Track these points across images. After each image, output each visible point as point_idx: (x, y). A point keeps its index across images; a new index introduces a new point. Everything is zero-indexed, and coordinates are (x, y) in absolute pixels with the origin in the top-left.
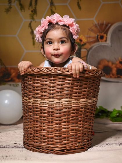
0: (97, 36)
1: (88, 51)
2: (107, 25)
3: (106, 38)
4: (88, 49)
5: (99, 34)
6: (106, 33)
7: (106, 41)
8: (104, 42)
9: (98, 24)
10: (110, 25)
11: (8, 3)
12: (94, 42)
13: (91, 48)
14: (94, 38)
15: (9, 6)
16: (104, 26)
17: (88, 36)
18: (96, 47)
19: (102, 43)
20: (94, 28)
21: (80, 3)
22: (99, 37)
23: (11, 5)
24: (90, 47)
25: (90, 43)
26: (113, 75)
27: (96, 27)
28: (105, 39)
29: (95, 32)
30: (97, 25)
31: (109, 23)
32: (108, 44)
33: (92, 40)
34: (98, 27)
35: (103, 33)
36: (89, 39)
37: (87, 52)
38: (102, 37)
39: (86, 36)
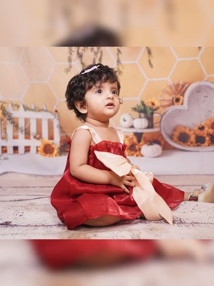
0: (172, 98)
1: (162, 116)
2: (183, 86)
3: (183, 101)
4: (162, 114)
5: (174, 96)
6: (183, 94)
7: (182, 104)
8: (180, 106)
9: (174, 84)
10: (187, 85)
11: (68, 61)
12: (169, 106)
13: (165, 113)
14: (169, 100)
15: (69, 65)
16: (180, 86)
17: (162, 99)
18: (171, 112)
19: (177, 107)
20: (168, 89)
21: (152, 61)
22: (174, 99)
23: (71, 64)
24: (164, 111)
25: (164, 107)
26: (192, 143)
27: (171, 88)
28: (181, 101)
29: (170, 94)
30: (172, 86)
31: (186, 84)
32: (184, 107)
33: (166, 103)
34: (174, 88)
35: (179, 95)
36: (162, 102)
37: (160, 118)
38: (178, 100)
39: (160, 99)
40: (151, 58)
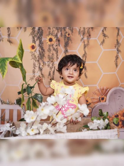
0: (99, 97)
1: (93, 109)
2: (106, 90)
3: (106, 99)
4: (92, 108)
5: (100, 96)
6: (106, 95)
7: (105, 101)
8: (104, 102)
9: (100, 89)
10: (108, 90)
11: (32, 73)
12: (97, 102)
13: (94, 107)
14: (97, 99)
15: (33, 75)
16: (104, 90)
17: (93, 98)
18: (99, 106)
19: (102, 103)
20: (97, 92)
21: (87, 74)
22: (101, 98)
23: (34, 75)
25: (94, 103)
27: (99, 91)
29: (98, 95)
30: (100, 90)
31: (108, 89)
32: (107, 103)
33: (95, 101)
34: (100, 91)
35: (104, 96)
36: (93, 100)
38: (103, 99)
39: (91, 98)
40: (86, 72)
